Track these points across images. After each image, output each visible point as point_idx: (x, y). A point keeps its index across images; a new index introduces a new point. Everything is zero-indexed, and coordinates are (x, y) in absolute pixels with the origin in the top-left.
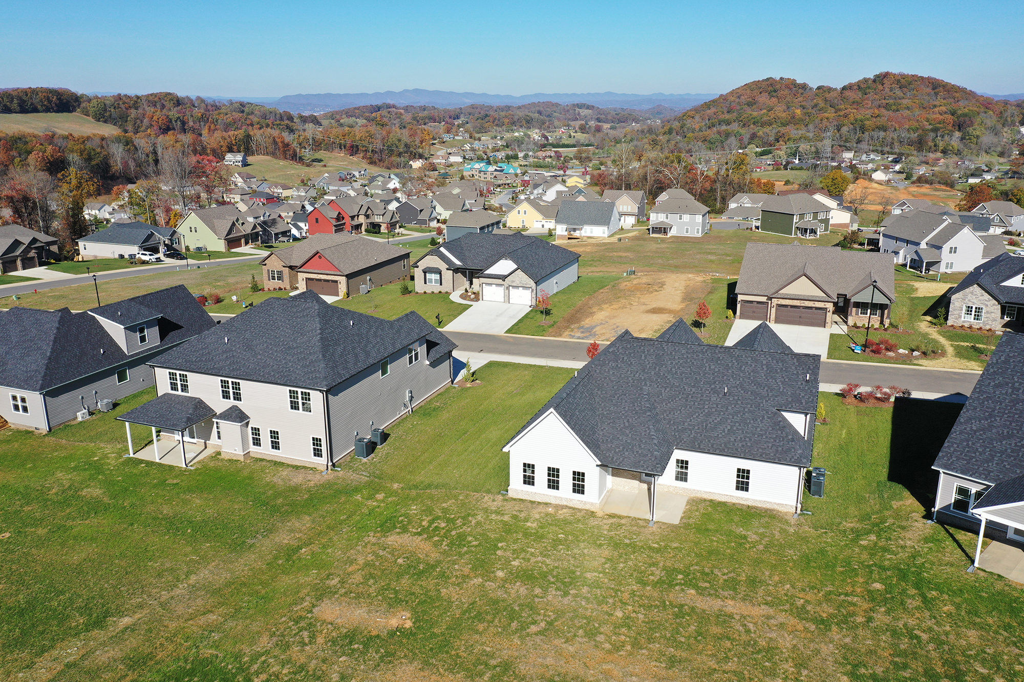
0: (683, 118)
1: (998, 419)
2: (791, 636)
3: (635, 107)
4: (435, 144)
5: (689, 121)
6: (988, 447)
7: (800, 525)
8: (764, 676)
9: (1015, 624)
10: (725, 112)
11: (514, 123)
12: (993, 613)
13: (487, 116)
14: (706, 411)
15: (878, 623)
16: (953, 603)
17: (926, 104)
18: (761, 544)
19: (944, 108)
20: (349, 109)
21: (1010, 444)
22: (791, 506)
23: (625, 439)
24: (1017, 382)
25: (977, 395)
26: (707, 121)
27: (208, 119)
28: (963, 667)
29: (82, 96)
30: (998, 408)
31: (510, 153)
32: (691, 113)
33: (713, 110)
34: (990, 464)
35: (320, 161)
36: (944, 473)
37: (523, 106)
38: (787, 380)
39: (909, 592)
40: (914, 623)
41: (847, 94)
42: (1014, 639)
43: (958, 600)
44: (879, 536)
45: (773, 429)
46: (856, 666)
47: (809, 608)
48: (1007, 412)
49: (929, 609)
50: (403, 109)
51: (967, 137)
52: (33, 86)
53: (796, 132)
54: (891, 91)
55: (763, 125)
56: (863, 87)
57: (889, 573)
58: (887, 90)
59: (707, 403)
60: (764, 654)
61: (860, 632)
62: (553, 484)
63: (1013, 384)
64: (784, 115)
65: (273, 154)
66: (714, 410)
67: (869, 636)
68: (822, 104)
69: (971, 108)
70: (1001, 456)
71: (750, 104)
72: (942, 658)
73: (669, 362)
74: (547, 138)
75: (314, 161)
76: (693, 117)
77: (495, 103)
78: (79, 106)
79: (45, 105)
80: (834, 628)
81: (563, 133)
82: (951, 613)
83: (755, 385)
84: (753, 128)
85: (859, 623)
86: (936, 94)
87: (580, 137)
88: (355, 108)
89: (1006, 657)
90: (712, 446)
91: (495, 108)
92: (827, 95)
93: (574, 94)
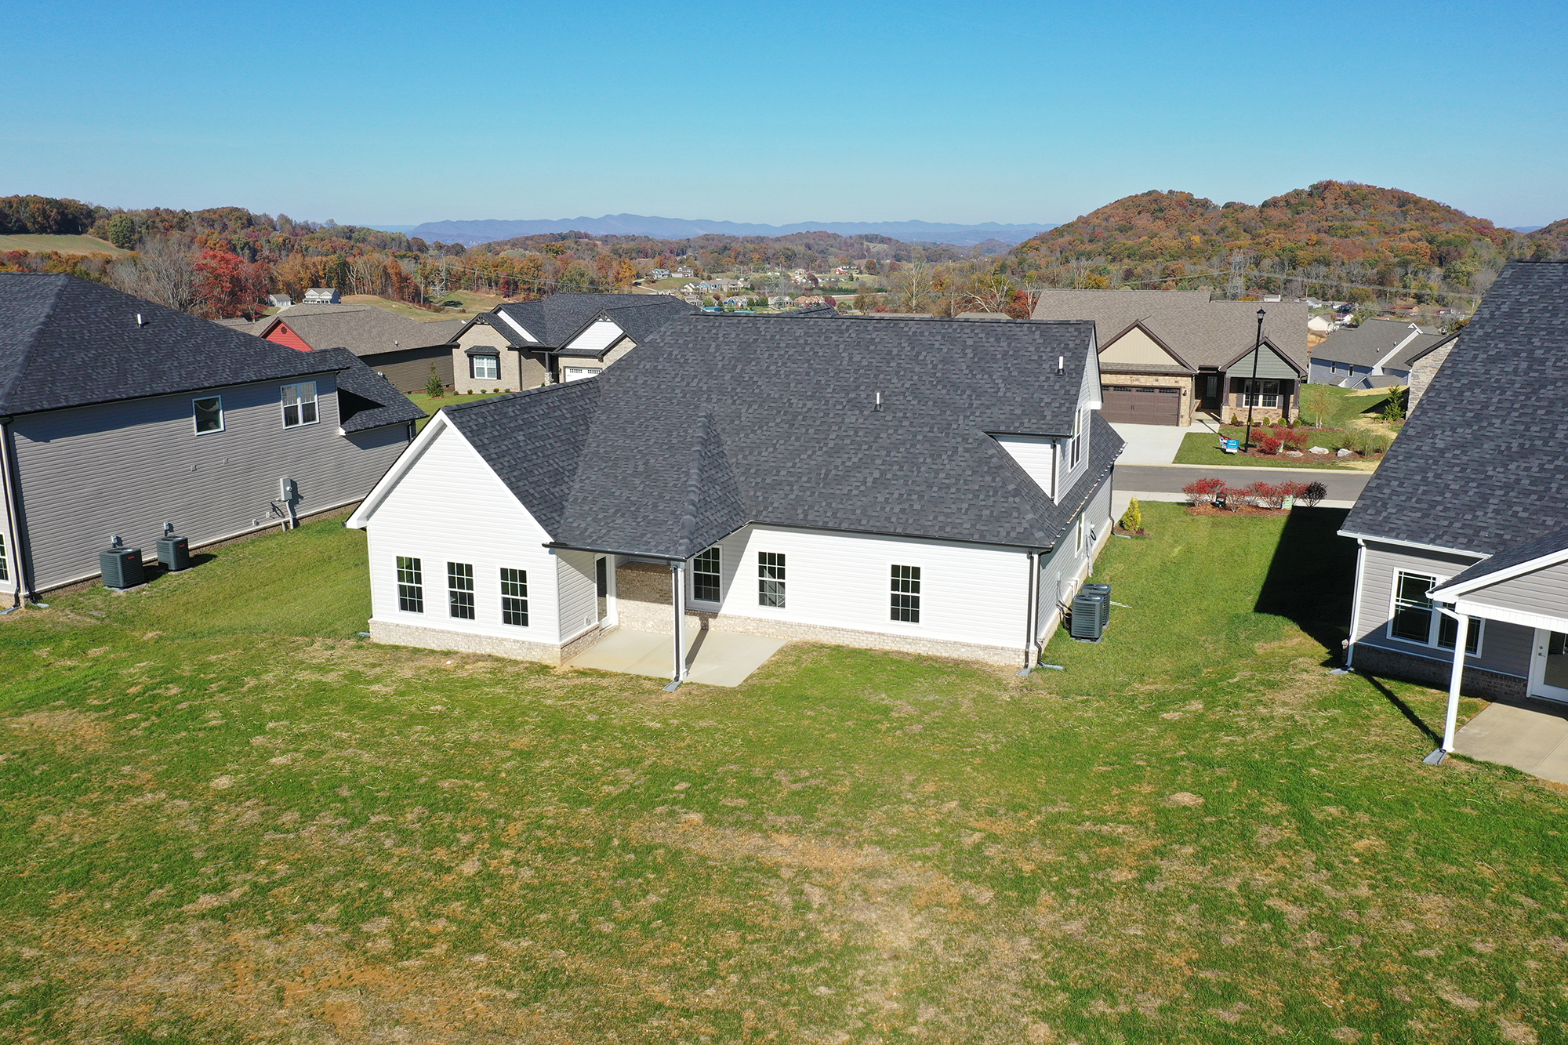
0: (1020, 251)
1: (1497, 422)
2: (919, 919)
3: (955, 243)
4: (640, 284)
5: (1031, 254)
6: (1473, 480)
7: (1027, 687)
8: (800, 1024)
9: (1555, 879)
10: (1086, 241)
11: (767, 260)
12: (1494, 853)
13: (725, 248)
14: (831, 444)
15: (1172, 883)
16: (1381, 832)
17: (1388, 227)
18: (919, 722)
19: (1416, 234)
20: (518, 239)
21: (1528, 469)
22: (1015, 651)
23: (626, 493)
24: (1540, 348)
25: (1446, 382)
26: (1058, 254)
27: (293, 246)
28: (1402, 994)
29: (99, 208)
30: (1495, 400)
31: (755, 298)
32: (1033, 244)
33: (1067, 238)
34: (1480, 513)
35: (456, 304)
36: (1370, 545)
37: (783, 237)
38: (1015, 373)
39: (1266, 809)
40: (1268, 880)
41: (1270, 213)
42: (1555, 916)
43: (1396, 824)
44: (1210, 705)
45: (974, 473)
46: (1080, 995)
47: (991, 851)
48: (1517, 406)
49: (1315, 847)
50: (600, 240)
51: (1453, 275)
52: (22, 194)
53: (1192, 267)
54: (1336, 208)
55: (1144, 257)
56: (1293, 202)
57: (1219, 772)
58: (1330, 207)
59: (834, 428)
60: (825, 963)
61: (1117, 906)
62: (463, 607)
63: (1532, 352)
64: (1174, 243)
65: (383, 293)
66: (847, 441)
67: (1138, 915)
68: (1232, 228)
69: (1457, 233)
70: (1506, 494)
71: (1122, 230)
72: (1341, 969)
73: (766, 355)
74: (815, 280)
75: (446, 304)
76: (1037, 249)
77: (740, 234)
78: (92, 224)
79: (38, 223)
80: (1046, 897)
81: (841, 273)
82: (1374, 855)
83: (944, 387)
84: (1127, 264)
85: (1118, 886)
86: (1405, 213)
87: (866, 278)
88: (527, 238)
89: (1532, 964)
90: (834, 514)
91: (741, 240)
92: (1240, 216)
93: (863, 224)
